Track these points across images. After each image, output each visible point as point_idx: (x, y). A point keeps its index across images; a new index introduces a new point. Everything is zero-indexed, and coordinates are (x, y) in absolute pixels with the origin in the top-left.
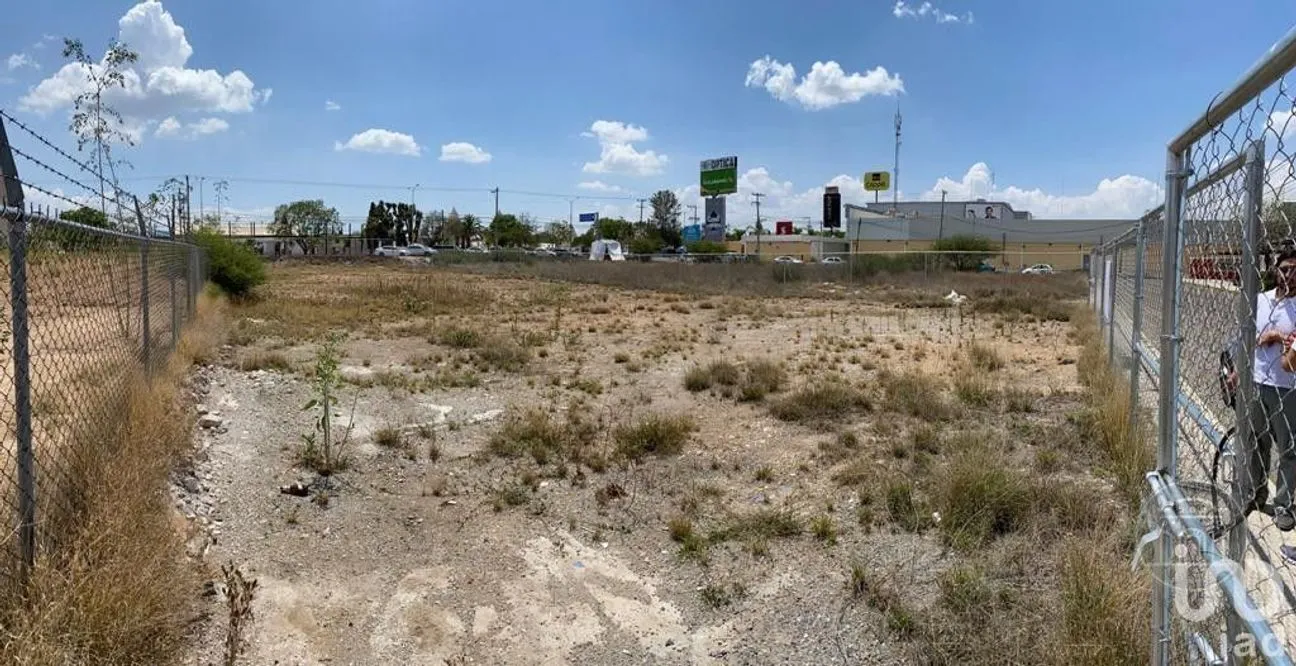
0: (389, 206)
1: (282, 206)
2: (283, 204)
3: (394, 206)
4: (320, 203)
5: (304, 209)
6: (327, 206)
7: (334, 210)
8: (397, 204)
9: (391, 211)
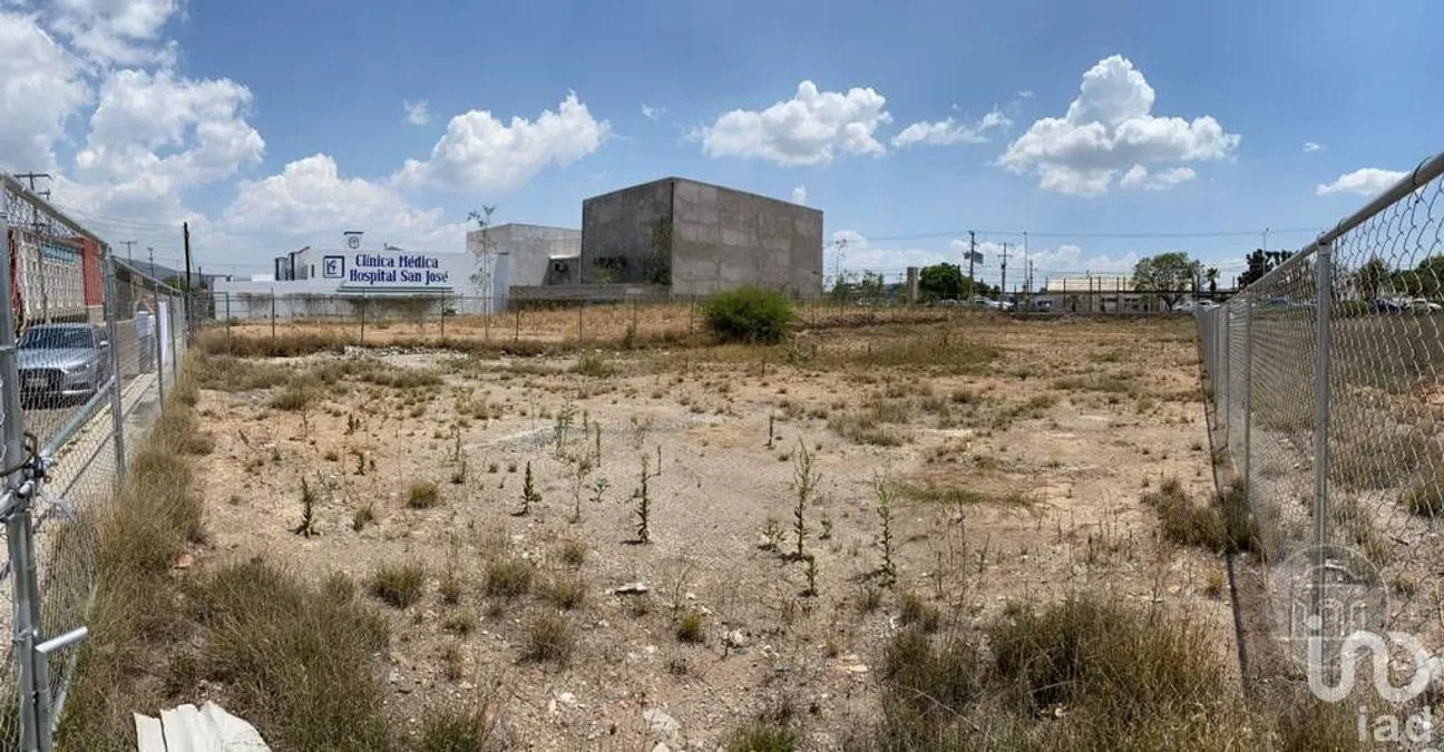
0: (1269, 254)
1: (1143, 260)
2: (1145, 256)
3: (1276, 255)
4: (1183, 255)
5: (1169, 262)
6: (1191, 259)
7: (1198, 262)
8: (1280, 251)
9: (1273, 260)
